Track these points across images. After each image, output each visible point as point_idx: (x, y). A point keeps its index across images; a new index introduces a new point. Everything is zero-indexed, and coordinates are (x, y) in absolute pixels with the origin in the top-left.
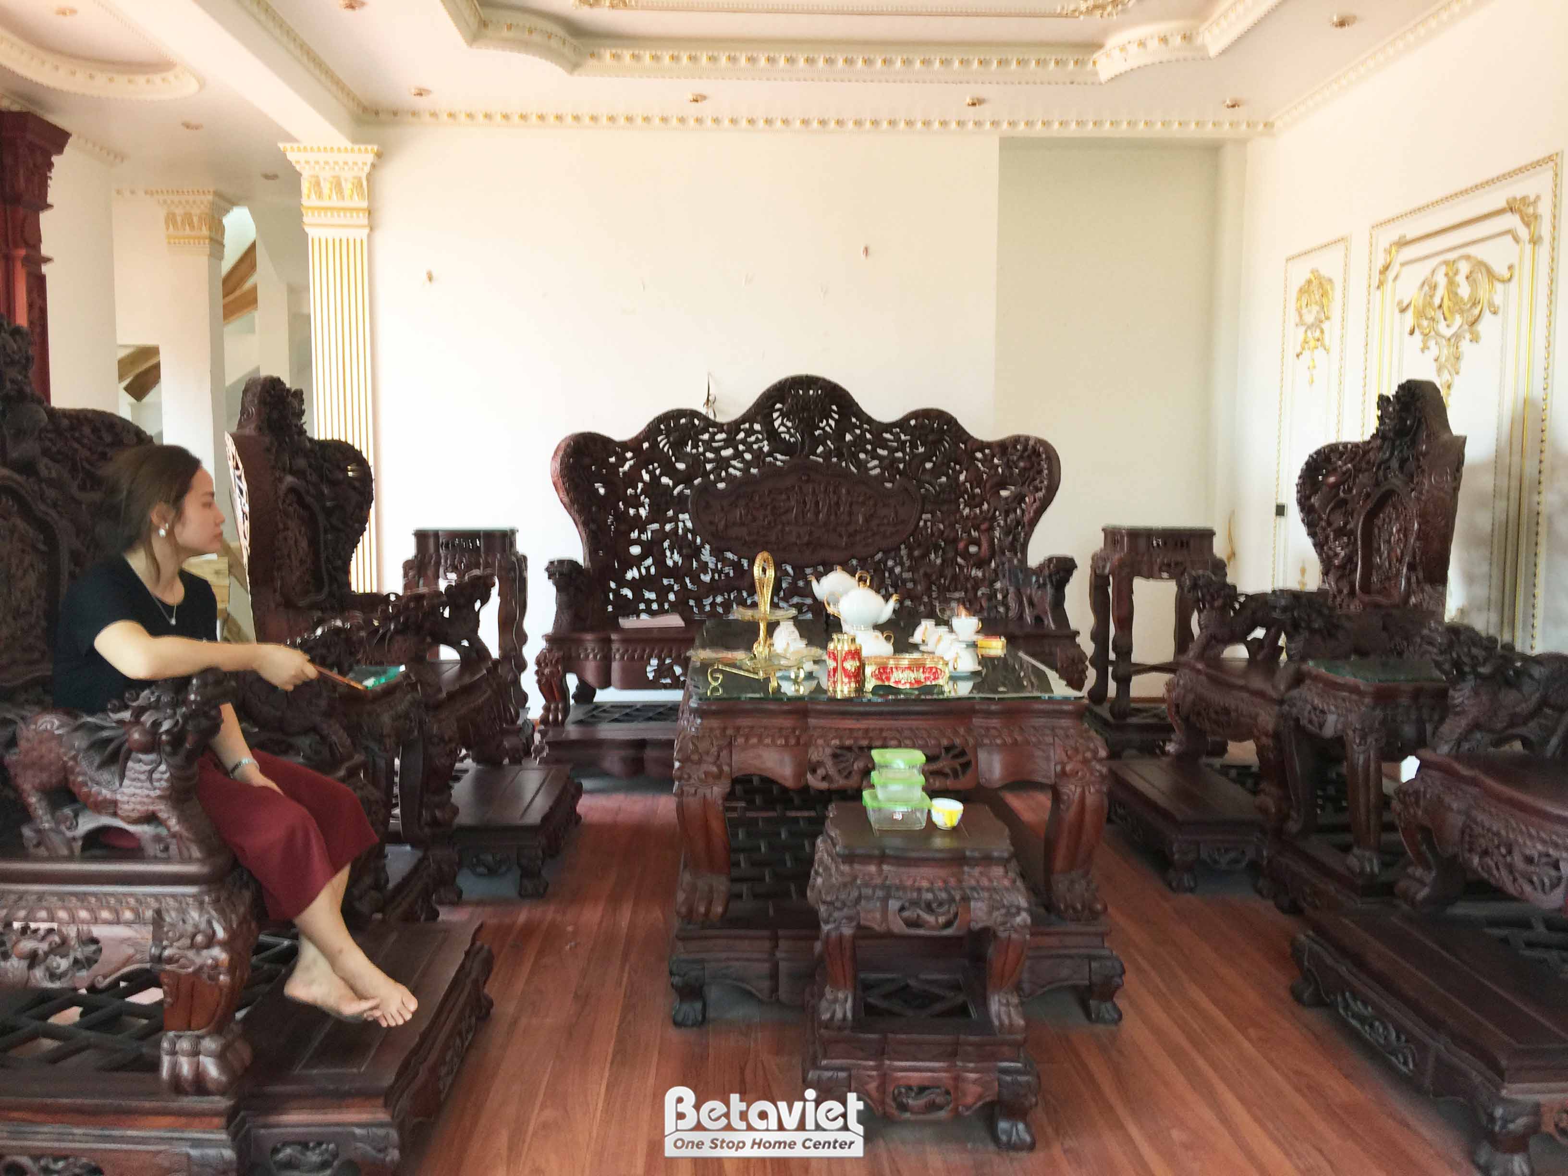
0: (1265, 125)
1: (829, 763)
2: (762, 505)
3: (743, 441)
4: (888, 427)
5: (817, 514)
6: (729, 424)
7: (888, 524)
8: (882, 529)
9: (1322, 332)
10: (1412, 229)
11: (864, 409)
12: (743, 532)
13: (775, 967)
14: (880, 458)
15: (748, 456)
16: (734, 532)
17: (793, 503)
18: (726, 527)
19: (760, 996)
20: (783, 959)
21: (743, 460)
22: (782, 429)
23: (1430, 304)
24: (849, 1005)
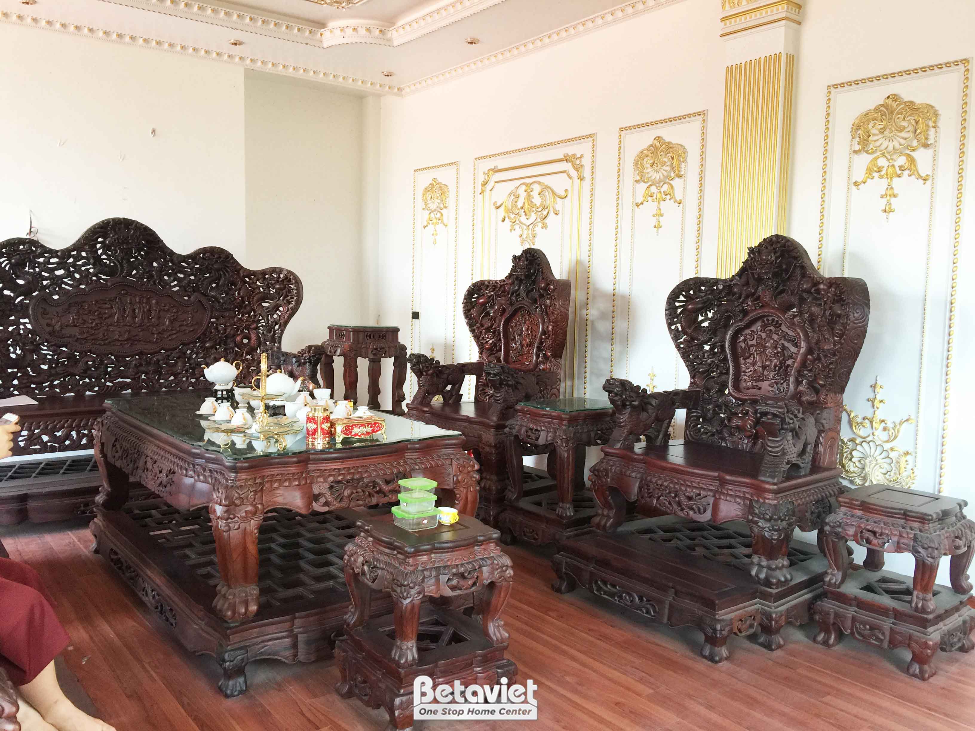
0: (398, 89)
1: (328, 494)
2: (90, 311)
3: (74, 265)
4: (185, 258)
5: (134, 317)
6: (62, 251)
7: (187, 325)
8: (183, 328)
9: (442, 214)
10: (502, 163)
11: (168, 245)
12: (75, 331)
13: (295, 638)
14: (179, 280)
15: (77, 276)
16: (68, 331)
17: (115, 310)
18: (62, 328)
19: (286, 661)
20: (301, 633)
21: (73, 279)
22: (104, 257)
23: (516, 206)
24: (415, 650)
